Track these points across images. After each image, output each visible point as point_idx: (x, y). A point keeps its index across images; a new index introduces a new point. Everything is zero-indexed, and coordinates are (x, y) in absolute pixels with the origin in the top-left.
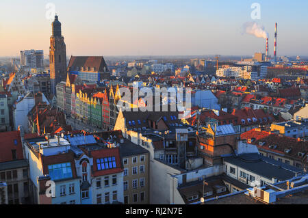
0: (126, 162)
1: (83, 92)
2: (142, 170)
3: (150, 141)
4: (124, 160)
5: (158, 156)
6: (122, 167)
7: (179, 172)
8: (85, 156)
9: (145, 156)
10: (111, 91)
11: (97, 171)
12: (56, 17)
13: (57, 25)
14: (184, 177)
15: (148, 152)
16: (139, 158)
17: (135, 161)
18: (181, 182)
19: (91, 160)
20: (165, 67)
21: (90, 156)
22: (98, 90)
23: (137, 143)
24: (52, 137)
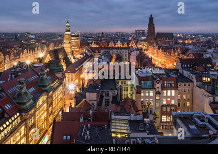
0: (180, 85)
1: (162, 49)
2: (189, 90)
3: (194, 77)
4: (179, 84)
5: (198, 85)
6: (178, 87)
7: (211, 95)
8: (158, 79)
9: (191, 84)
10: (176, 49)
11: (164, 87)
12: (151, 15)
13: (151, 19)
14: (214, 99)
15: (192, 81)
16: (187, 84)
17: (185, 85)
18: (212, 101)
19: (162, 81)
20: (207, 39)
21: (161, 79)
22: (169, 49)
23: (186, 76)
24: (144, 68)
